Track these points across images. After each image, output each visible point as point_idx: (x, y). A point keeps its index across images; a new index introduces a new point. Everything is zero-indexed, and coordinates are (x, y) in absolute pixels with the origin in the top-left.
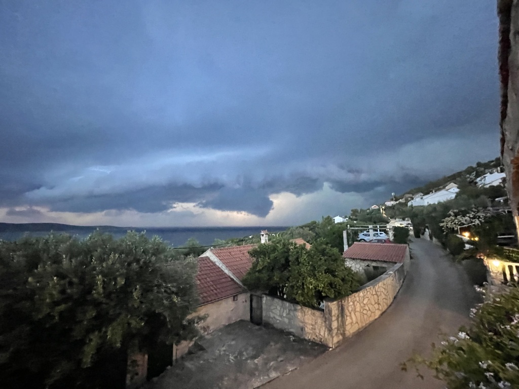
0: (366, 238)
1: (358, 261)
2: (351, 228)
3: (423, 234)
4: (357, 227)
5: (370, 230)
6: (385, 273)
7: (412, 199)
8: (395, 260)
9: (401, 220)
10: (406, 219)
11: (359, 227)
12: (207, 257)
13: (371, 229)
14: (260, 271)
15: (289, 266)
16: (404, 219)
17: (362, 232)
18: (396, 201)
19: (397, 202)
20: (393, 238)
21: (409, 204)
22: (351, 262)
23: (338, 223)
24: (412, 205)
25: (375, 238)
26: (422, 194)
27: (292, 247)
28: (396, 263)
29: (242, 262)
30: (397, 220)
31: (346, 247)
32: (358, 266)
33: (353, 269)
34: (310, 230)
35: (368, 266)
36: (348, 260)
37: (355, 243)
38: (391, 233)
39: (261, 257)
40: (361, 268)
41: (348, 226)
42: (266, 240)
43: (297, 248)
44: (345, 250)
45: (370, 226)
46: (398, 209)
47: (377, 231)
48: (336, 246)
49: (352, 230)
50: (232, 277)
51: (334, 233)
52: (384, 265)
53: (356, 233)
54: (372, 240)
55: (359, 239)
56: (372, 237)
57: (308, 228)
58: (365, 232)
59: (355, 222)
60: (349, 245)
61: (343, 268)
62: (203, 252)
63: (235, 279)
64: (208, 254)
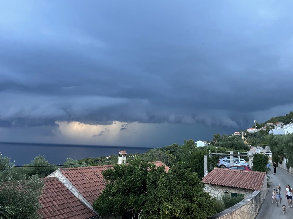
0: (226, 164)
1: (217, 187)
2: (212, 153)
3: (281, 163)
4: (218, 152)
5: (231, 157)
6: (243, 201)
7: (273, 127)
8: (253, 188)
9: (261, 148)
10: (267, 147)
11: (220, 152)
12: (55, 178)
13: (232, 155)
14: (114, 195)
15: (146, 190)
16: (264, 148)
17: (222, 158)
18: (258, 128)
19: (259, 130)
20: (253, 165)
21: (270, 132)
22: (210, 188)
23: (200, 148)
24: (273, 133)
25: (235, 164)
26: (283, 124)
27: (150, 170)
28: (254, 191)
29: (95, 184)
30: (258, 147)
31: (206, 172)
32: (217, 192)
33: (212, 195)
34: (170, 153)
35: (226, 192)
36: (207, 186)
37: (215, 168)
38: (251, 160)
39: (116, 179)
40: (219, 195)
41: (210, 150)
42: (123, 161)
43: (155, 170)
44: (204, 176)
45: (231, 153)
46: (259, 137)
47: (238, 158)
48: (196, 171)
49: (213, 155)
50: (83, 200)
51: (195, 158)
52: (242, 193)
53: (217, 159)
54: (232, 166)
55: (219, 165)
56: (232, 164)
57: (169, 151)
58: (226, 158)
59: (216, 147)
60: (209, 171)
61: (201, 193)
62: (51, 172)
63: (85, 203)
64: (57, 174)
